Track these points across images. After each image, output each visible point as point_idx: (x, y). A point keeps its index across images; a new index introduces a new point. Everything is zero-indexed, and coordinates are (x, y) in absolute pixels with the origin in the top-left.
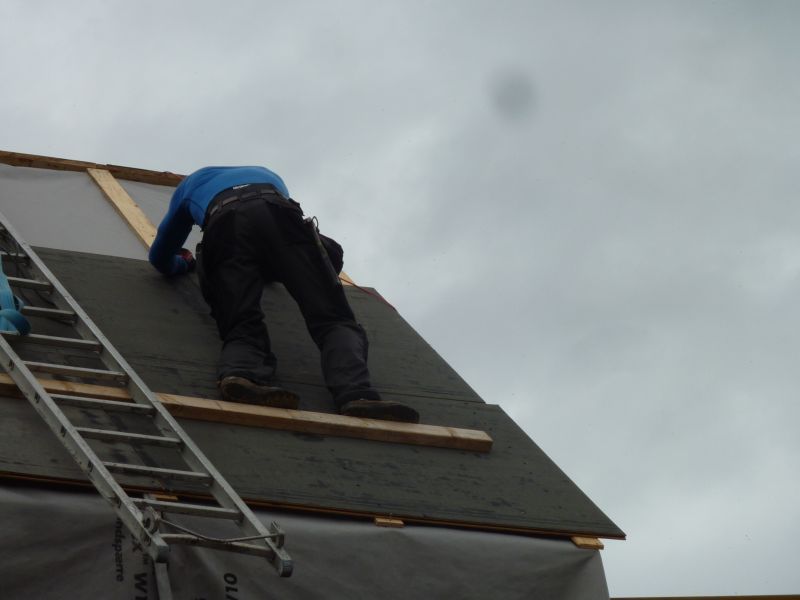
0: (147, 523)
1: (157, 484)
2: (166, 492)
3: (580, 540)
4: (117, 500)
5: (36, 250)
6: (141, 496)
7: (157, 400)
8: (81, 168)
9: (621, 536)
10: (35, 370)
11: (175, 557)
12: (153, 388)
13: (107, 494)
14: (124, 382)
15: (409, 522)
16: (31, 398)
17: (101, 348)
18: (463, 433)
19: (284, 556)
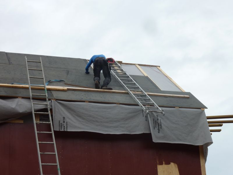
0: (146, 109)
1: (147, 104)
2: (148, 105)
3: (202, 109)
4: (142, 106)
5: (130, 75)
6: (145, 106)
7: (146, 93)
8: (134, 64)
9: (207, 108)
10: (130, 90)
11: (150, 113)
12: (145, 92)
13: (140, 106)
14: (142, 91)
15: (180, 108)
16: (130, 94)
17: (138, 87)
18: (186, 96)
19: (163, 113)
